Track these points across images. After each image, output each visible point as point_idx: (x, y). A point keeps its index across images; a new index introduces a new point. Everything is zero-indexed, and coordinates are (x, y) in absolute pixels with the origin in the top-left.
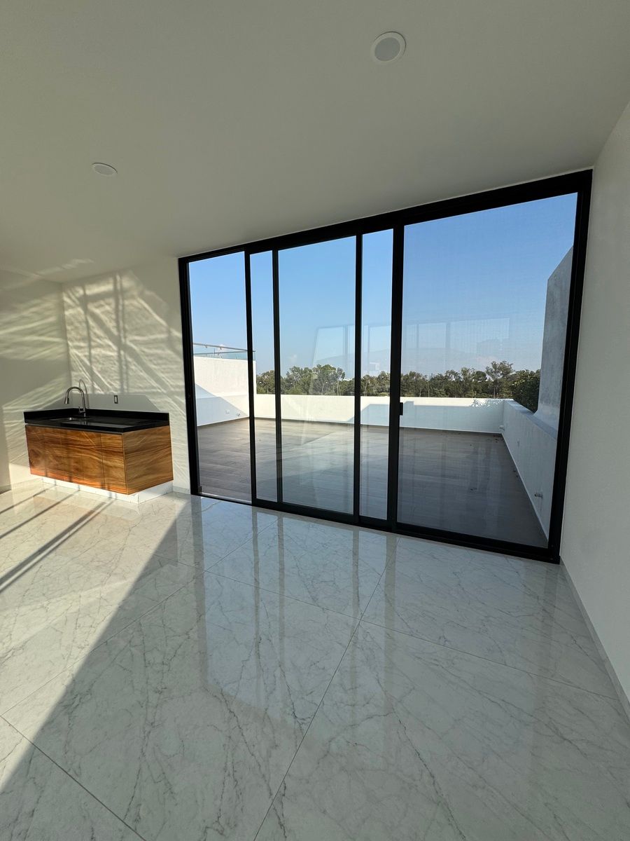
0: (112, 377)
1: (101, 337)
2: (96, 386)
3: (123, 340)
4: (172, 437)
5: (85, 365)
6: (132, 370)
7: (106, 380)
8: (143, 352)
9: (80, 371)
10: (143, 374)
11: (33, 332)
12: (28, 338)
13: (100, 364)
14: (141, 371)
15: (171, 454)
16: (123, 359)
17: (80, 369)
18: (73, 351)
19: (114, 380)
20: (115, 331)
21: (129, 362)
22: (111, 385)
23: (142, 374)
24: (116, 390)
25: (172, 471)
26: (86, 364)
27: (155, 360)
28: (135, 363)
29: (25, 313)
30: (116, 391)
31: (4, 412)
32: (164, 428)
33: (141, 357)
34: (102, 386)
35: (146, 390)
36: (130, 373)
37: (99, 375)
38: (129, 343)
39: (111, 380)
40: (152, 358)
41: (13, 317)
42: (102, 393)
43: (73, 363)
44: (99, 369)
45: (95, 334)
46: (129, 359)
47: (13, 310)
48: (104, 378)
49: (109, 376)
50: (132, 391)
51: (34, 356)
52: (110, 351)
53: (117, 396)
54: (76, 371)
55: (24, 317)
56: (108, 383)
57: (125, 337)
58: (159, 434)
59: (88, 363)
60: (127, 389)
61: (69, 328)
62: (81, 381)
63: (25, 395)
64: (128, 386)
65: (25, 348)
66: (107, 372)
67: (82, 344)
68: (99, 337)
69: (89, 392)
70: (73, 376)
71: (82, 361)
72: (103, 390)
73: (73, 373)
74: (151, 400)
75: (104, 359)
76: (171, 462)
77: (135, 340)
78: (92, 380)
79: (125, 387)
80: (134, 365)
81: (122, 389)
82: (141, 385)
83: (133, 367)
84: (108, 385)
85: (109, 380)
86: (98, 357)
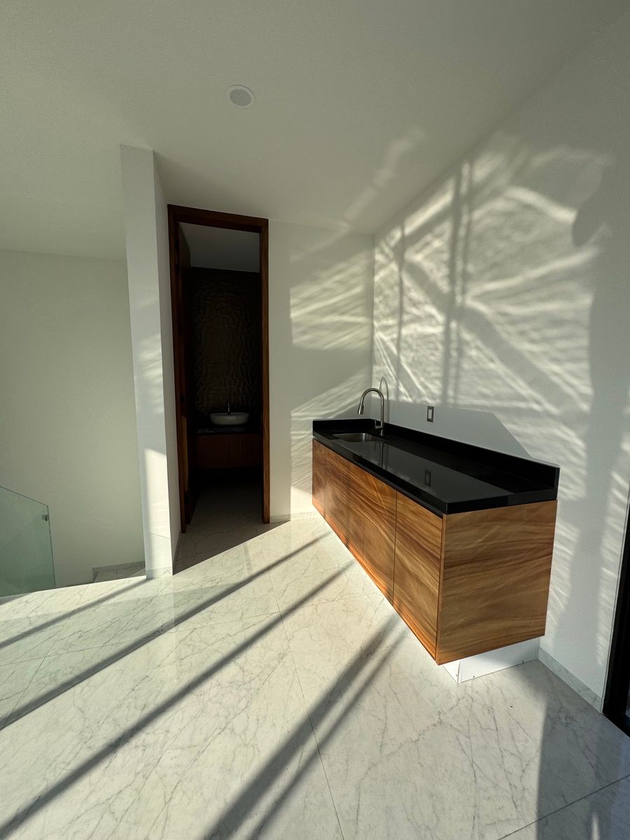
0: (429, 373)
1: (420, 303)
2: (402, 389)
3: (459, 299)
4: (557, 531)
5: (390, 354)
6: (470, 358)
7: (418, 379)
8: (504, 315)
9: (384, 364)
10: (496, 366)
11: (334, 310)
12: (328, 319)
13: (412, 350)
14: (492, 360)
15: (548, 572)
16: (454, 337)
17: (384, 361)
18: (379, 335)
19: (431, 380)
20: (444, 286)
21: (467, 343)
22: (426, 387)
23: (492, 366)
24: (433, 396)
25: (545, 614)
26: (392, 352)
27: (535, 330)
28: (479, 343)
29: (328, 284)
30: (434, 399)
31: (293, 419)
32: (541, 507)
33: (498, 328)
34: (411, 388)
35: (497, 403)
36: (466, 365)
37: (409, 371)
38: (471, 303)
39: (426, 379)
40: (526, 327)
41: (314, 289)
42: (410, 400)
43: (376, 353)
44: (410, 360)
45: (411, 299)
46: (467, 336)
47: (315, 280)
48: (415, 374)
49: (425, 371)
50: (464, 400)
51: (333, 344)
52: (431, 325)
53: (432, 408)
54: (379, 365)
55: (326, 290)
56: (422, 384)
57: (464, 292)
58: (530, 522)
59: (395, 351)
60: (455, 398)
61: (377, 300)
62: (383, 380)
63: (317, 398)
64: (456, 390)
65: (324, 333)
66: (421, 363)
67: (391, 322)
68: (415, 304)
69: (392, 397)
70: (374, 371)
71: (387, 348)
72: (411, 396)
73: (376, 368)
74: (509, 426)
75: (419, 342)
76: (547, 592)
77: (488, 293)
78: (398, 378)
79: (451, 392)
80: (477, 348)
81: (444, 396)
82: (485, 391)
83: (474, 353)
84: (420, 387)
85: (422, 379)
86: (410, 340)
